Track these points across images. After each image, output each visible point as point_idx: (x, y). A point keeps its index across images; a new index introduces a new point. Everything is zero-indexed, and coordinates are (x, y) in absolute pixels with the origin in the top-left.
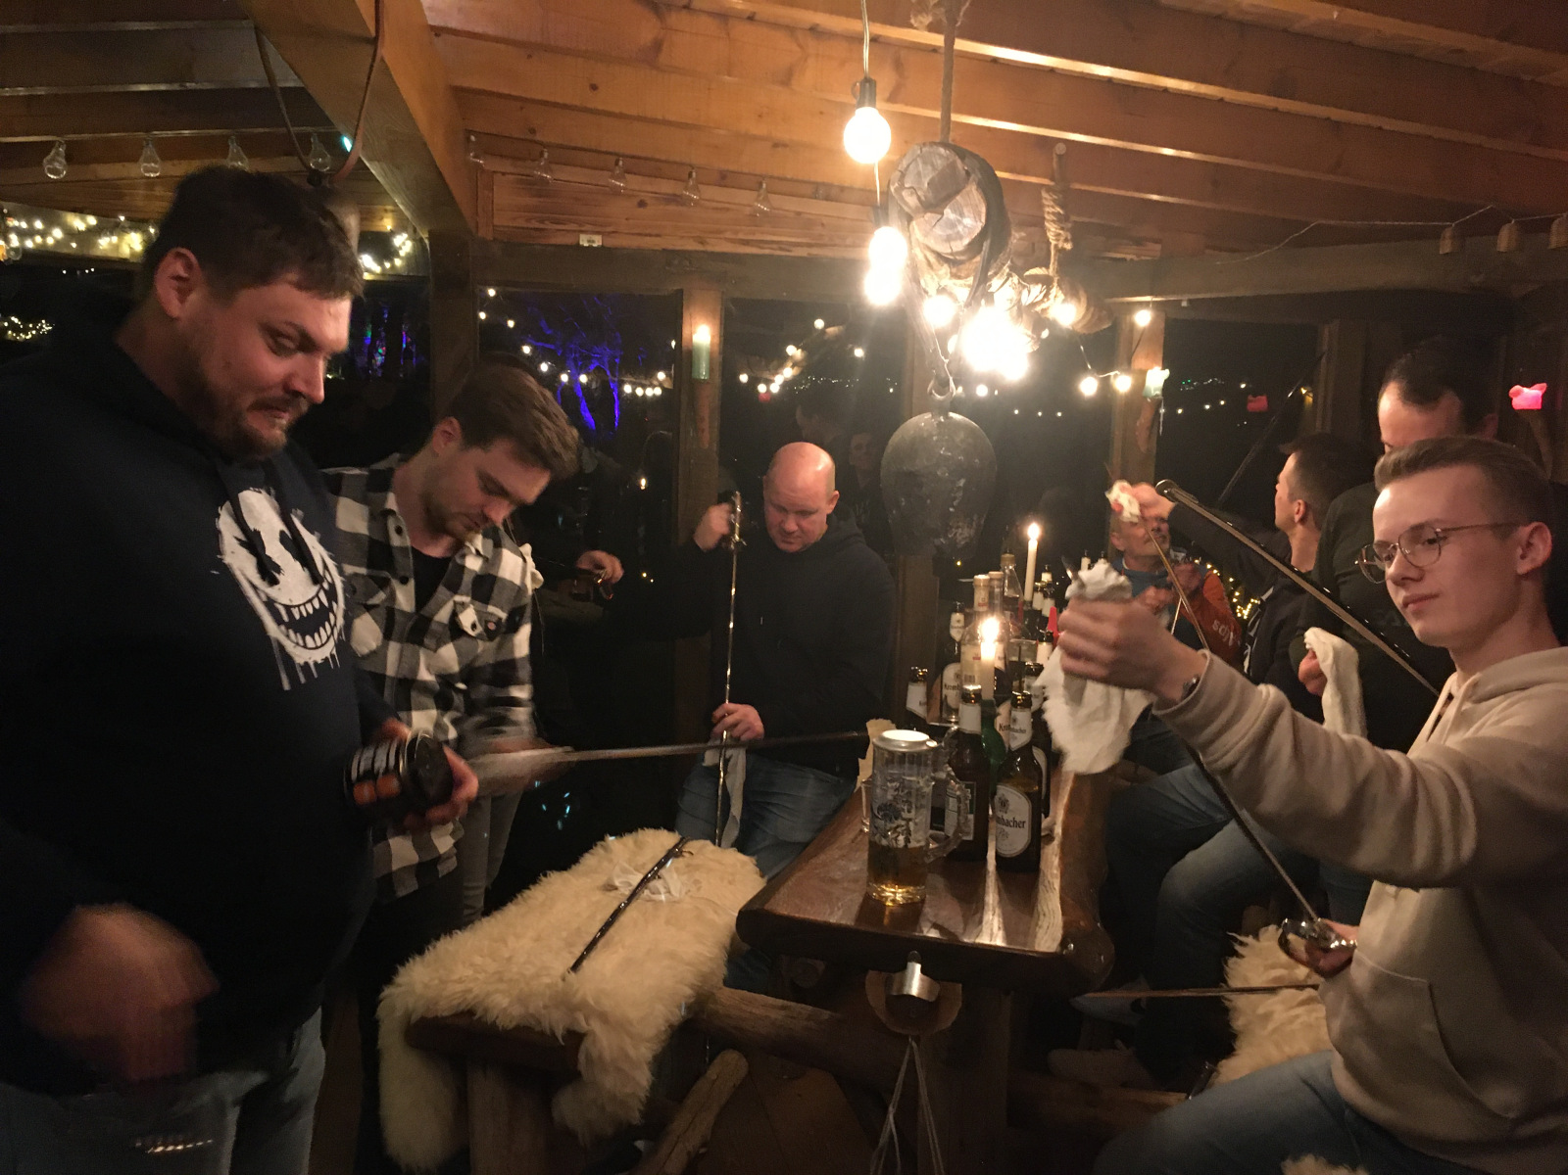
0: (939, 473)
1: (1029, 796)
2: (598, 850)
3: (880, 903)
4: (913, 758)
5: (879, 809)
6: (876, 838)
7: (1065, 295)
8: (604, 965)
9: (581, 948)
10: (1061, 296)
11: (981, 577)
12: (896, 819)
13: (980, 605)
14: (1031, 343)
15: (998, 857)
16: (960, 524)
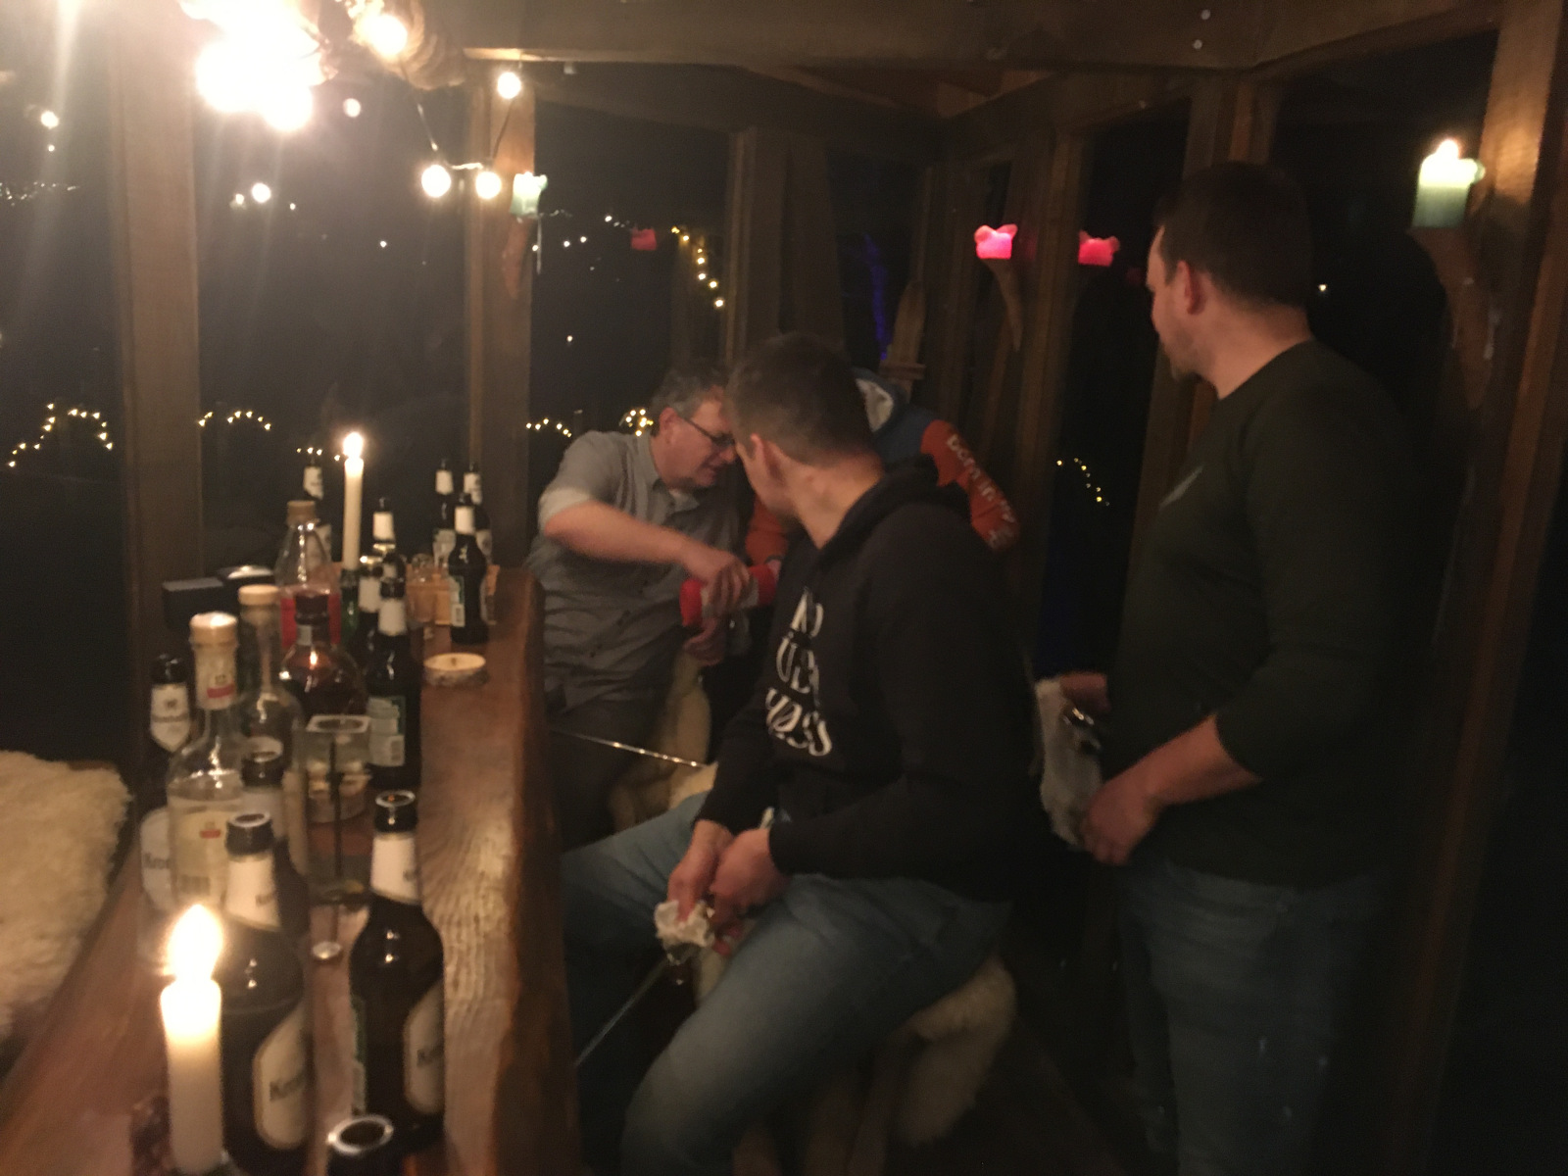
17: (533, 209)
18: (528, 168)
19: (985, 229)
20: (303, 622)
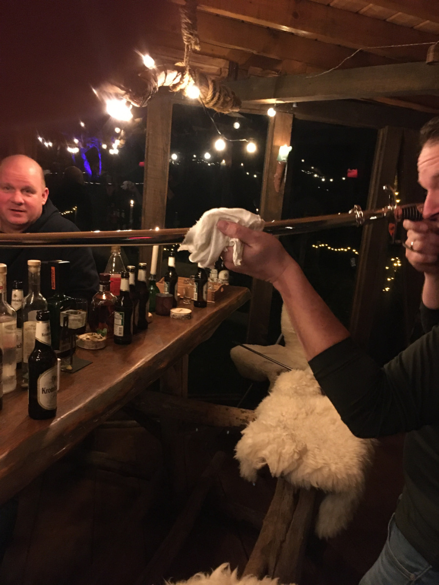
7: (195, 80)
10: (192, 82)
17: (285, 159)
18: (285, 144)
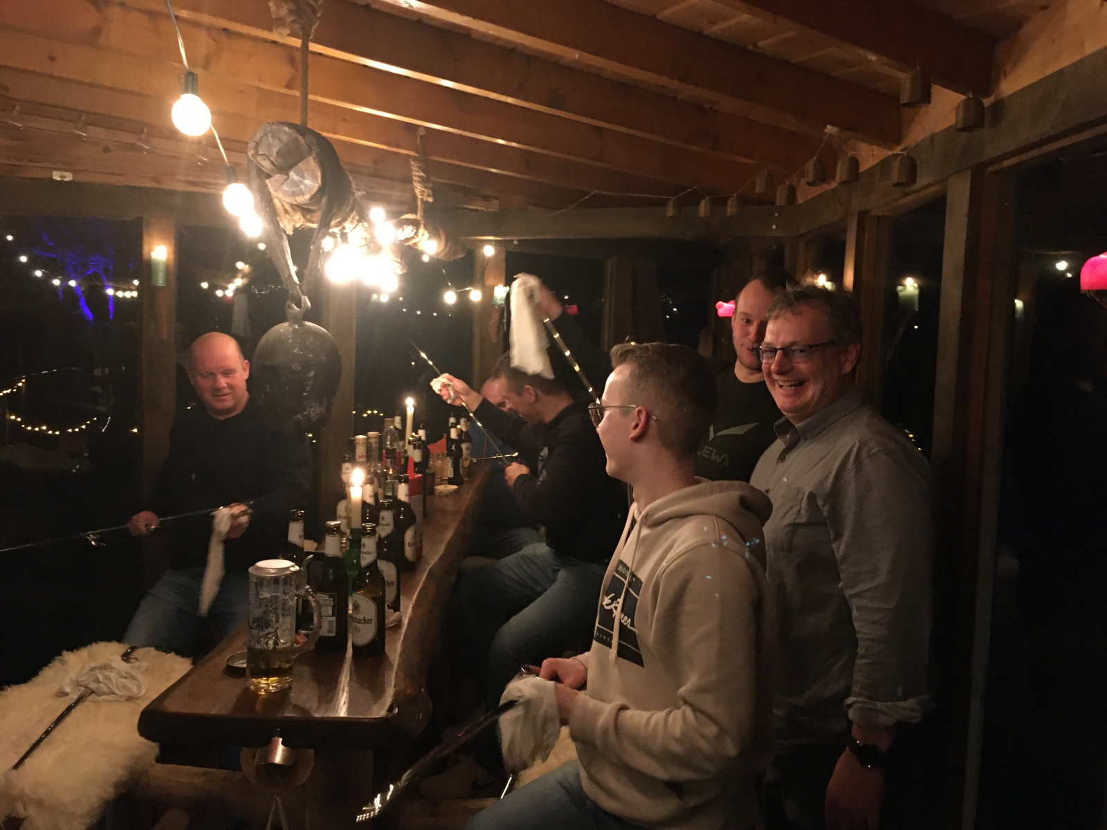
0: (293, 367)
1: (374, 599)
2: (56, 664)
3: (255, 695)
4: (281, 580)
5: (254, 621)
6: (252, 643)
7: (429, 233)
8: (44, 760)
9: (27, 748)
10: (427, 235)
11: (361, 437)
12: (267, 627)
13: (360, 457)
14: (401, 268)
15: (354, 647)
16: (313, 404)
17: (503, 302)
18: (502, 283)
19: (720, 302)
20: (388, 458)
